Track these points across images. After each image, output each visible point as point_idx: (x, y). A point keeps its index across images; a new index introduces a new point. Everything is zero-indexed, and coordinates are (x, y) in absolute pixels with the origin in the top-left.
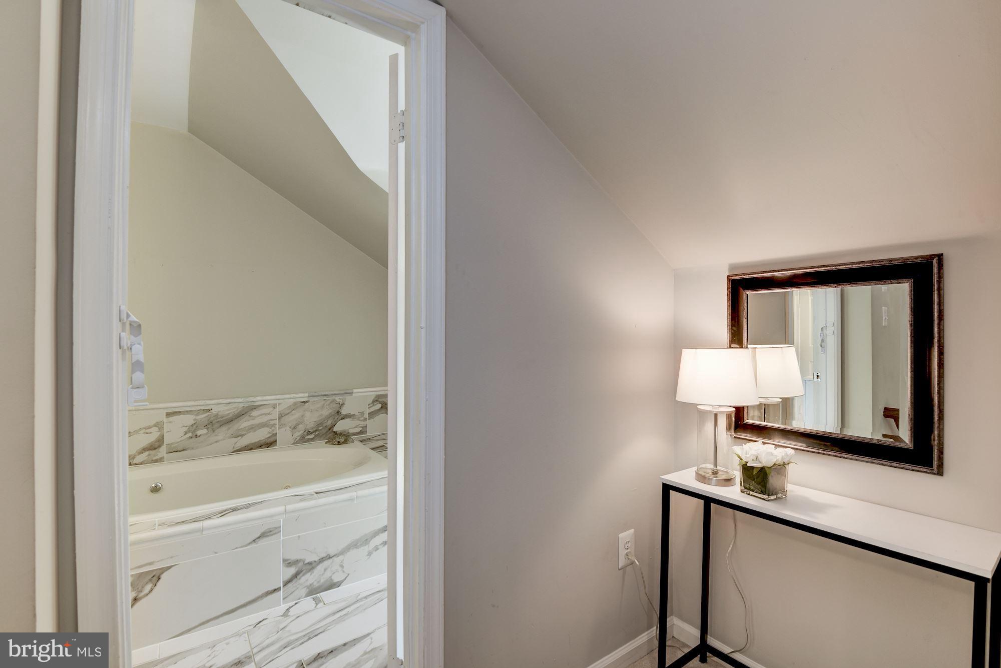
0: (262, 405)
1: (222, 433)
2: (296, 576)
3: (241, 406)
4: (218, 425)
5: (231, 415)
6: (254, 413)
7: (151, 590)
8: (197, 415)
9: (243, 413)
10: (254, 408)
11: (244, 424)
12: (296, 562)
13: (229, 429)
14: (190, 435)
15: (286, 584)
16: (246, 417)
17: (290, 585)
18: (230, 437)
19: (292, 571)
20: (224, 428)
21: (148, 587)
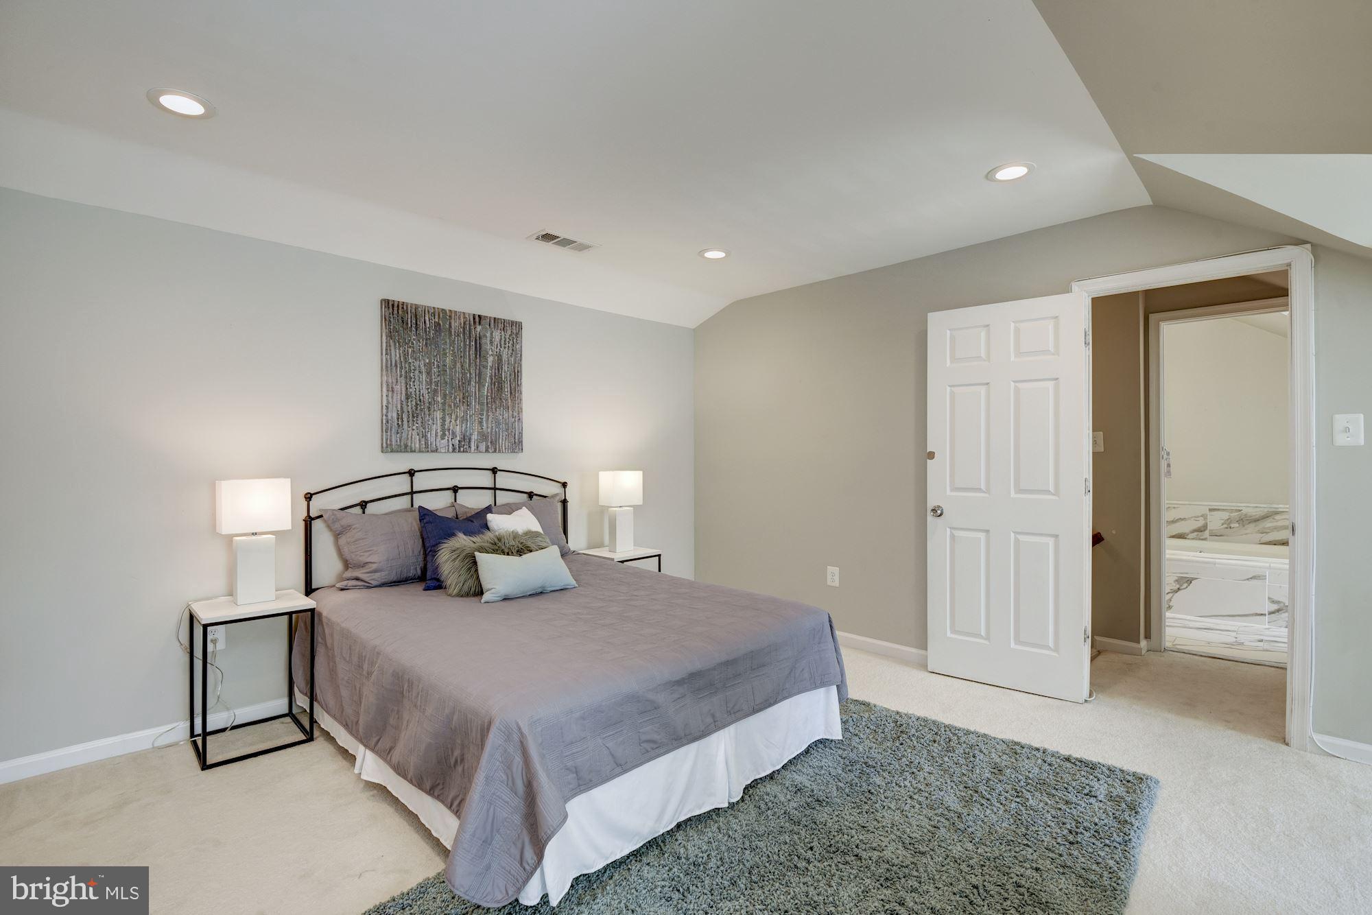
0: (1283, 512)
1: (1251, 528)
2: (1278, 611)
3: (1266, 510)
4: (1248, 522)
5: (1257, 517)
6: (1277, 517)
7: (1187, 587)
8: (1232, 513)
9: (1268, 515)
10: (1277, 513)
11: (1268, 524)
12: (1278, 602)
13: (1255, 526)
14: (1226, 526)
15: (1270, 613)
16: (1270, 519)
17: (1273, 615)
18: (1256, 533)
19: (1275, 607)
20: (1252, 525)
21: (1185, 585)
